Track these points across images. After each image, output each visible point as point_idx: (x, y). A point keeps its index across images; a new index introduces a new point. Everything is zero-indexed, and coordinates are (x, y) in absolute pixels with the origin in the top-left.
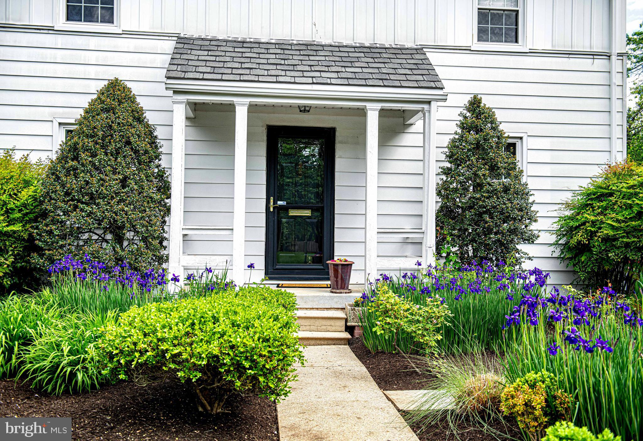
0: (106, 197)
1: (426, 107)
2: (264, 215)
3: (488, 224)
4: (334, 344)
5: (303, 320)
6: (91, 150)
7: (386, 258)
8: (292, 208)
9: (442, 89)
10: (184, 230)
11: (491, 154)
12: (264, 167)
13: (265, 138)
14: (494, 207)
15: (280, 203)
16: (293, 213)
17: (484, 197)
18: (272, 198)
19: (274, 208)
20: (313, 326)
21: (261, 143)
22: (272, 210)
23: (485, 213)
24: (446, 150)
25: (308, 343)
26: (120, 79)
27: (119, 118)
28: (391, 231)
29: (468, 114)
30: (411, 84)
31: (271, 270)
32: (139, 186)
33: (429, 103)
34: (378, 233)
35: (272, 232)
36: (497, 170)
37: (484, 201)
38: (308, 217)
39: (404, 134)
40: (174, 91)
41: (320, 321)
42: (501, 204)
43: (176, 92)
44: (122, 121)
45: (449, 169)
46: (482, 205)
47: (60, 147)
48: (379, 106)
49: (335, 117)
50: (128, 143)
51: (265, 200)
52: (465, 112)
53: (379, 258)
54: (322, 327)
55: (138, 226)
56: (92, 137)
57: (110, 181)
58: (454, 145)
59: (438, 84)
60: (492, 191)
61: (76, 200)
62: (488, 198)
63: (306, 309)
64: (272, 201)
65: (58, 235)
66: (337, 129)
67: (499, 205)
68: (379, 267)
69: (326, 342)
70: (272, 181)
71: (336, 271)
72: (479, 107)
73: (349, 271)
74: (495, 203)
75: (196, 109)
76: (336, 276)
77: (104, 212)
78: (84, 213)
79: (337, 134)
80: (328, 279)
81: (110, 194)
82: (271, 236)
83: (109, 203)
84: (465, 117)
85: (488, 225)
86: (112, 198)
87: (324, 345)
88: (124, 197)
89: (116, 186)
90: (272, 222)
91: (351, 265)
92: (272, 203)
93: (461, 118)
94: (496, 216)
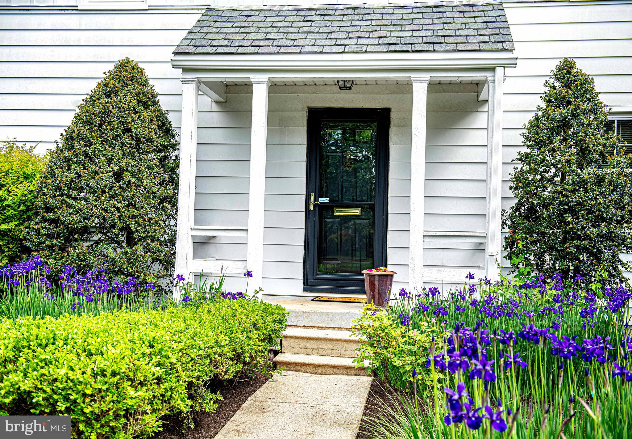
0: (96, 192)
1: (489, 75)
2: (304, 214)
3: (571, 226)
4: (356, 375)
5: (323, 342)
6: (86, 138)
7: (436, 268)
8: (337, 207)
9: (511, 50)
10: (193, 231)
11: (580, 134)
12: (304, 158)
13: (306, 123)
14: (579, 204)
15: (322, 200)
16: (339, 212)
17: (567, 191)
18: (312, 194)
19: (315, 206)
20: (335, 351)
21: (301, 129)
22: (312, 208)
23: (566, 211)
24: (525, 131)
25: (324, 371)
26: (131, 59)
27: (121, 102)
28: (442, 234)
29: (557, 84)
30: (470, 47)
31: (310, 279)
32: (138, 179)
33: (493, 69)
34: (424, 236)
35: (313, 235)
36: (589, 153)
37: (566, 196)
38: (356, 217)
39: (478, 113)
40: (183, 69)
41: (344, 344)
42: (589, 199)
43: (186, 70)
44: (123, 105)
45: (527, 155)
46: (563, 201)
47: (61, 137)
48: (427, 76)
49: (390, 95)
50: (128, 130)
51: (304, 197)
52: (552, 80)
53: (427, 269)
54: (346, 352)
55: (133, 225)
56: (89, 123)
57: (102, 173)
58: (536, 124)
59: (507, 46)
60: (579, 183)
61: (66, 195)
62: (573, 192)
63: (333, 328)
64: (312, 197)
65: (45, 234)
66: (392, 110)
67: (586, 201)
68: (426, 279)
69: (345, 371)
70: (313, 173)
71: (372, 284)
72: (569, 73)
73: (388, 283)
74: (582, 198)
75: (227, 91)
76: (373, 289)
77: (92, 209)
78: (72, 210)
79: (393, 115)
80: (364, 292)
81: (100, 188)
82: (311, 240)
83: (99, 198)
84: (554, 88)
85: (570, 228)
86: (104, 192)
87: (343, 374)
88: (117, 192)
89: (108, 178)
90: (313, 223)
91: (392, 276)
92: (312, 200)
93: (547, 89)
94: (583, 216)
